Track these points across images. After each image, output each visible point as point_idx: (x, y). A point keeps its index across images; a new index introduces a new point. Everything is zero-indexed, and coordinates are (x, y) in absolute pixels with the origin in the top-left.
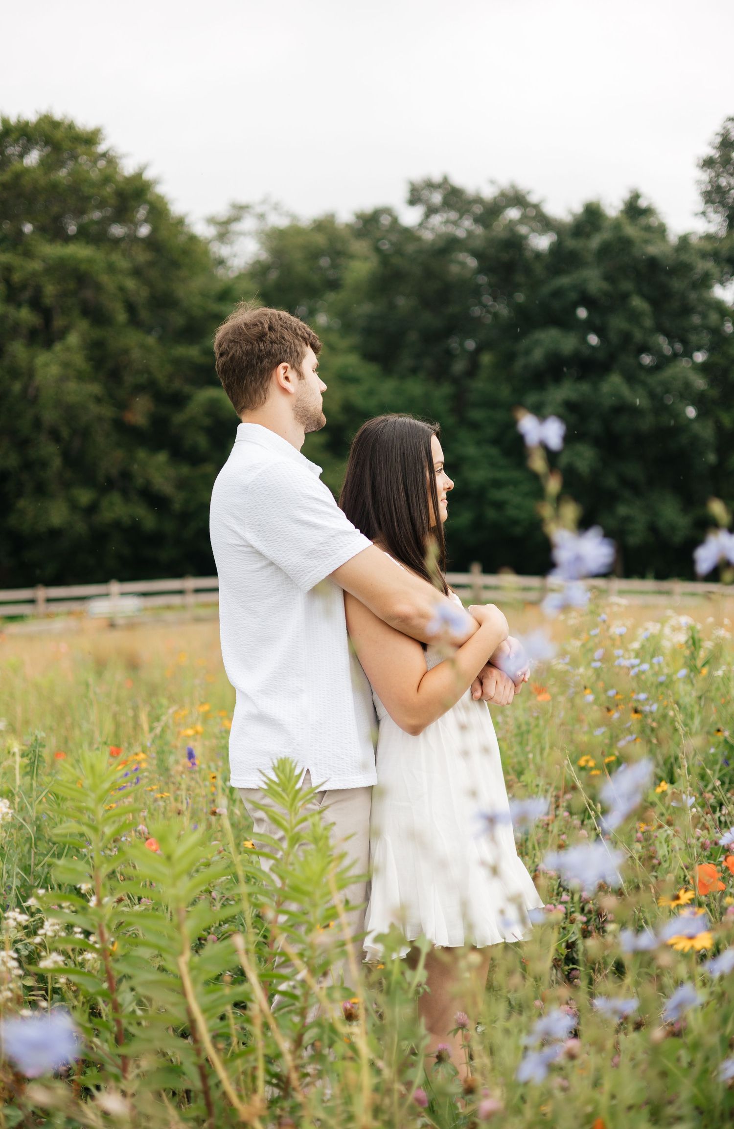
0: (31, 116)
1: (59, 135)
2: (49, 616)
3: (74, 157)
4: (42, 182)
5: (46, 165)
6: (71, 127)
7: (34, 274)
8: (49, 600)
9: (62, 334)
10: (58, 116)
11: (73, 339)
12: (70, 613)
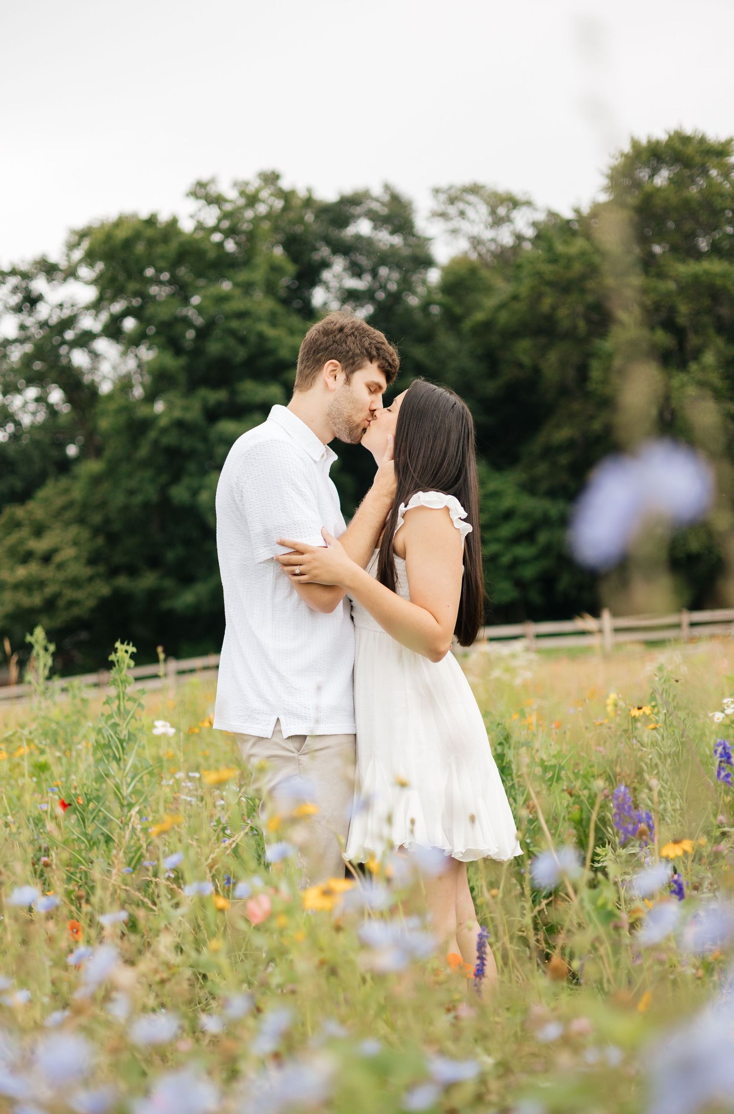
0: (661, 135)
1: (690, 150)
2: (692, 640)
3: (705, 172)
4: (674, 200)
5: (677, 182)
6: (702, 140)
7: (669, 294)
8: (693, 625)
9: (697, 354)
10: (688, 131)
11: (709, 358)
12: (712, 637)
